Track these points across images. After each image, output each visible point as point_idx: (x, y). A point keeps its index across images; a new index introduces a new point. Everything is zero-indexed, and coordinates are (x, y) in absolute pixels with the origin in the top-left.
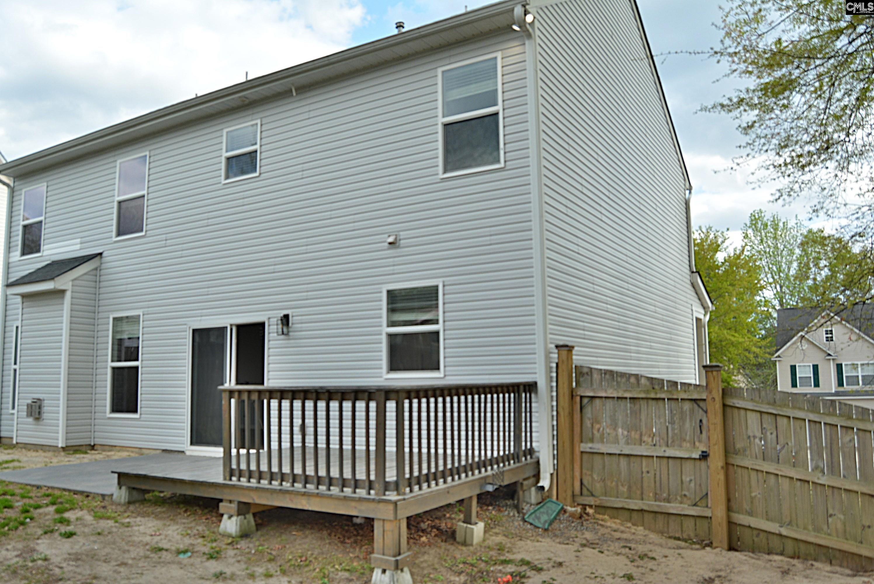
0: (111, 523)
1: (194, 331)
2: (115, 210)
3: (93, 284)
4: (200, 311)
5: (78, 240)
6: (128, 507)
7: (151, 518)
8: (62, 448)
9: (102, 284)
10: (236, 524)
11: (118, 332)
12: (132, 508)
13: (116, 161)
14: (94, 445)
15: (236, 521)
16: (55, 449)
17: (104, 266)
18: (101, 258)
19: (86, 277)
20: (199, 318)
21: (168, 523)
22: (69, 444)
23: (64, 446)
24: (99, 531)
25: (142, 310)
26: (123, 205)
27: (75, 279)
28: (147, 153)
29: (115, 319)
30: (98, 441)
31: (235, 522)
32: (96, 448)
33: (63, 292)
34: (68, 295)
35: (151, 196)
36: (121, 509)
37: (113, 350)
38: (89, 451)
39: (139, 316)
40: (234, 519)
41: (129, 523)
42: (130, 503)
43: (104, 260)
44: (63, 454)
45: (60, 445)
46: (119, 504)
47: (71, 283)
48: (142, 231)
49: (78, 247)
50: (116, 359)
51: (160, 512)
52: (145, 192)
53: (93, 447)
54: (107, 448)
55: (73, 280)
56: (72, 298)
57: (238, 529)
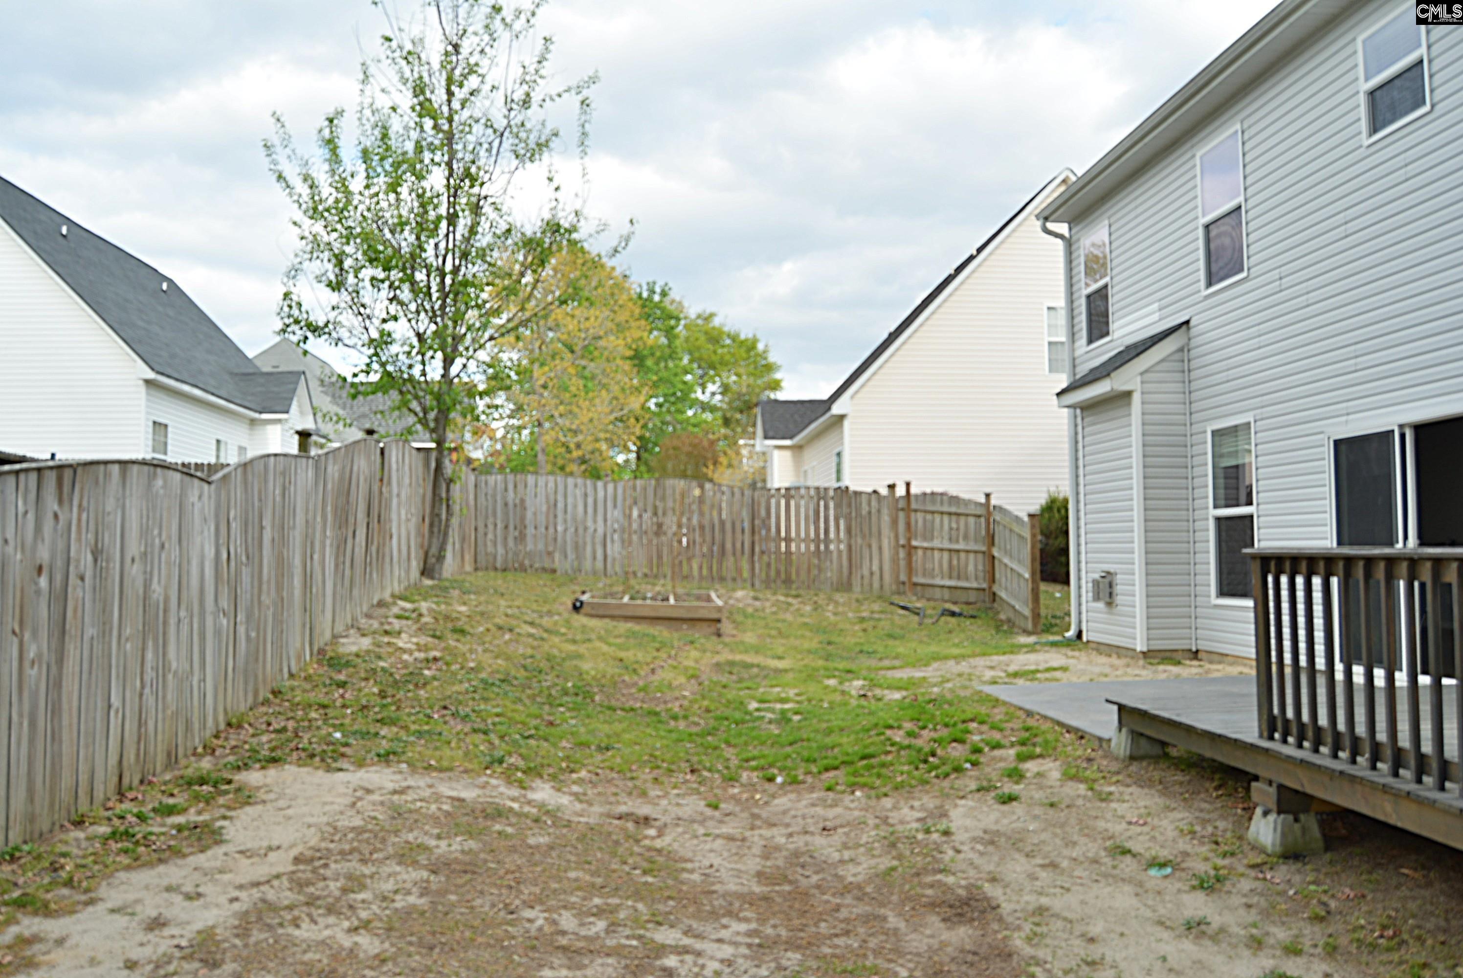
0: (1082, 788)
1: (1337, 443)
2: (1201, 243)
3: (1178, 377)
4: (1344, 405)
5: (1155, 306)
6: (1127, 767)
7: (1153, 791)
8: (1143, 653)
9: (1194, 375)
10: (1275, 829)
11: (1222, 456)
12: (1134, 767)
13: (1194, 156)
14: (1197, 651)
15: (1275, 822)
16: (1130, 653)
17: (1193, 343)
18: (1189, 329)
19: (1165, 366)
20: (1344, 418)
21: (1173, 805)
22: (1152, 648)
23: (1145, 649)
24: (1055, 799)
25: (1252, 413)
26: (1214, 232)
27: (1146, 371)
28: (1238, 126)
29: (1214, 433)
30: (1203, 645)
31: (1272, 826)
32: (1200, 655)
33: (1128, 394)
34: (1136, 398)
35: (1251, 203)
36: (1115, 766)
37: (1215, 488)
38: (1188, 662)
39: (1249, 424)
40: (1272, 817)
41: (1111, 793)
42: (1132, 758)
43: (1194, 332)
44: (1141, 662)
45: (1139, 649)
46: (1117, 759)
47: (1139, 379)
48: (1241, 270)
49: (1156, 317)
50: (1223, 502)
51: (1176, 783)
52: (1241, 199)
53: (1195, 655)
54: (1216, 657)
55: (1142, 374)
56: (1143, 403)
57: (1278, 841)
